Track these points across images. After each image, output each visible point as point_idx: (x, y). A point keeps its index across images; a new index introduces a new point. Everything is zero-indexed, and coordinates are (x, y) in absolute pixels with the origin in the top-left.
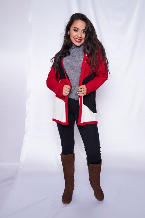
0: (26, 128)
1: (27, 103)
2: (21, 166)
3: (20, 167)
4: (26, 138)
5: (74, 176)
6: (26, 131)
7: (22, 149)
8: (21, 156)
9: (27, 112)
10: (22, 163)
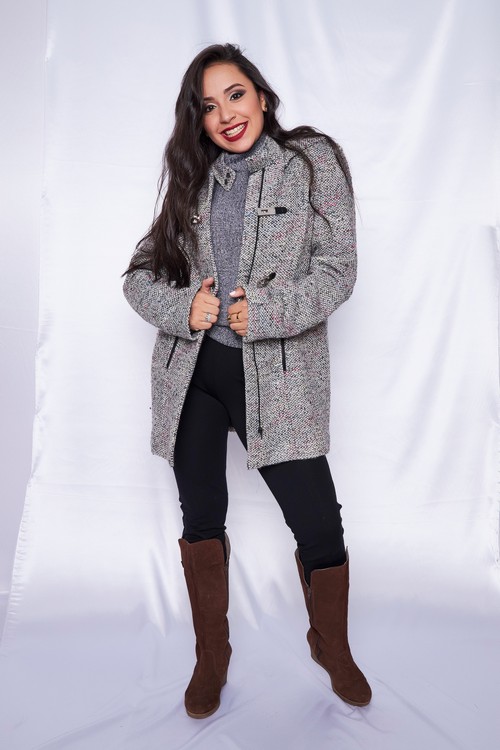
0: (34, 454)
1: (38, 363)
2: (17, 599)
3: (15, 601)
4: (34, 493)
5: (227, 615)
6: (36, 465)
7: (20, 533)
8: (16, 561)
9: (37, 393)
10: (21, 588)
